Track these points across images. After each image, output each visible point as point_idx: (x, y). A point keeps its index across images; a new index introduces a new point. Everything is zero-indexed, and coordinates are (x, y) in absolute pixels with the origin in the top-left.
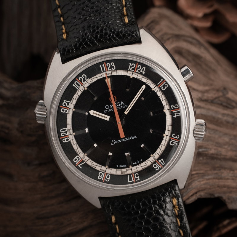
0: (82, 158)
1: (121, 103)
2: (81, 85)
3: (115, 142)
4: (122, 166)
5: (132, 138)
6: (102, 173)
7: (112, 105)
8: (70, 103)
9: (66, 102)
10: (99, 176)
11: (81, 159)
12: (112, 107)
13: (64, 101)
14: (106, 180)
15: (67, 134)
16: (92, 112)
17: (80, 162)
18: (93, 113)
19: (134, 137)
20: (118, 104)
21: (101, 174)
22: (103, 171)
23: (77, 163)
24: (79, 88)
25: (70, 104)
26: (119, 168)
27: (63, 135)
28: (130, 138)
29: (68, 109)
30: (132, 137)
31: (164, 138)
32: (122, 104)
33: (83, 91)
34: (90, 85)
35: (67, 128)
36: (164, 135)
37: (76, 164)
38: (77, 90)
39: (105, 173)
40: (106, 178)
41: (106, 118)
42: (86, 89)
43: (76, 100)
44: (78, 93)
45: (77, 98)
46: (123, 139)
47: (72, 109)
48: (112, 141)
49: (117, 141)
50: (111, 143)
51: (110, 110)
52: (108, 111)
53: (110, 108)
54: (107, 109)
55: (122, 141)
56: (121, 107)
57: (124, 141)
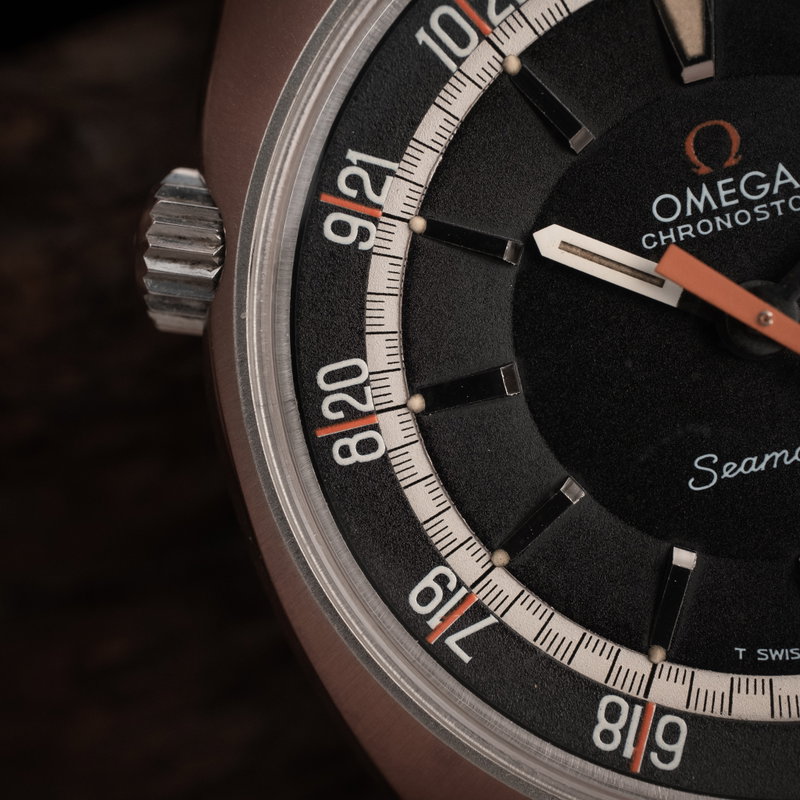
2: (482, 36)
3: (718, 468)
4: (775, 655)
7: (705, 192)
8: (391, 173)
9: (361, 164)
10: (603, 724)
11: (463, 591)
12: (701, 206)
13: (353, 155)
14: (654, 756)
15: (369, 407)
16: (552, 241)
17: (457, 616)
18: (566, 246)
20: (751, 186)
21: (613, 713)
22: (625, 690)
23: (434, 623)
24: (459, 61)
25: (389, 179)
26: (752, 667)
27: (334, 407)
29: (375, 221)
32: (778, 182)
33: (489, 80)
34: (547, 33)
35: (365, 359)
37: (429, 631)
38: (448, 74)
41: (661, 283)
42: (514, 65)
43: (440, 149)
44: (450, 99)
45: (447, 135)
46: (783, 449)
47: (408, 221)
48: (699, 464)
49: (735, 465)
50: (692, 480)
51: (687, 229)
52: (672, 236)
53: (689, 213)
54: (665, 223)
55: (775, 466)
56: (772, 204)
57: (787, 463)
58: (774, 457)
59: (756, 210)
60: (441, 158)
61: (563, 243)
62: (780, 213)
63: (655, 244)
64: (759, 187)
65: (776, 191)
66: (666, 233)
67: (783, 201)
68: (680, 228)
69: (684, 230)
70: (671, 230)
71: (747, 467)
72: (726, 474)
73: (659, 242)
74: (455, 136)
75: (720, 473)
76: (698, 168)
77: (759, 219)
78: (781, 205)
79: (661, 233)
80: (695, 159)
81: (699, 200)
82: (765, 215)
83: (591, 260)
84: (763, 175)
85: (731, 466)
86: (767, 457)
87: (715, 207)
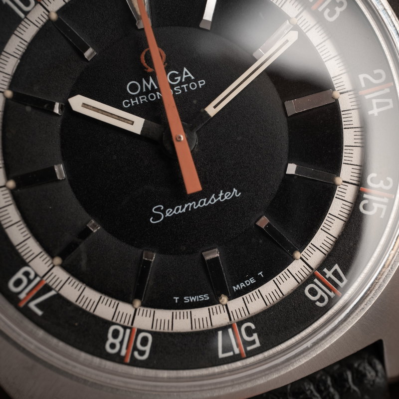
0: (41, 274)
1: (181, 74)
2: (36, 2)
3: (164, 212)
4: (193, 299)
5: (223, 197)
6: (121, 330)
7: (151, 80)
10: (111, 340)
11: (38, 279)
12: (149, 87)
14: (136, 354)
16: (78, 103)
17: (35, 292)
19: (231, 191)
20: (172, 78)
21: (116, 334)
22: (122, 323)
23: (22, 296)
24: (26, 13)
26: (182, 306)
28: (217, 197)
30: (224, 192)
31: (337, 192)
32: (184, 76)
33: (42, 23)
34: (70, 2)
36: (339, 180)
37: (19, 300)
38: (20, 19)
39: (131, 328)
40: (135, 348)
41: (132, 123)
42: (54, 16)
43: (18, 56)
44: (22, 32)
45: (22, 50)
46: (193, 201)
47: (3, 92)
48: (155, 210)
49: (171, 210)
50: (152, 218)
51: (144, 98)
52: (137, 101)
53: (144, 90)
54: (133, 95)
55: (190, 210)
56: (182, 86)
57: (195, 208)
58: (189, 205)
59: (175, 89)
60: (19, 61)
61: (84, 104)
62: (186, 91)
63: (129, 105)
64: (176, 78)
65: (183, 80)
66: (134, 100)
67: (187, 85)
68: (140, 97)
69: (142, 98)
70: (136, 98)
71: (177, 211)
72: (167, 215)
73: (131, 104)
74: (26, 50)
75: (165, 214)
76: (147, 69)
77: (176, 93)
78: (186, 86)
79: (131, 100)
80: (145, 65)
81: (149, 84)
82: (179, 91)
83: (98, 112)
84: (177, 73)
85: (170, 211)
86: (186, 206)
87: (156, 87)
